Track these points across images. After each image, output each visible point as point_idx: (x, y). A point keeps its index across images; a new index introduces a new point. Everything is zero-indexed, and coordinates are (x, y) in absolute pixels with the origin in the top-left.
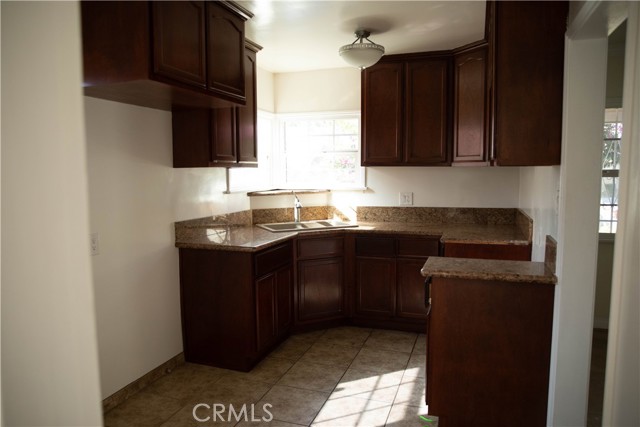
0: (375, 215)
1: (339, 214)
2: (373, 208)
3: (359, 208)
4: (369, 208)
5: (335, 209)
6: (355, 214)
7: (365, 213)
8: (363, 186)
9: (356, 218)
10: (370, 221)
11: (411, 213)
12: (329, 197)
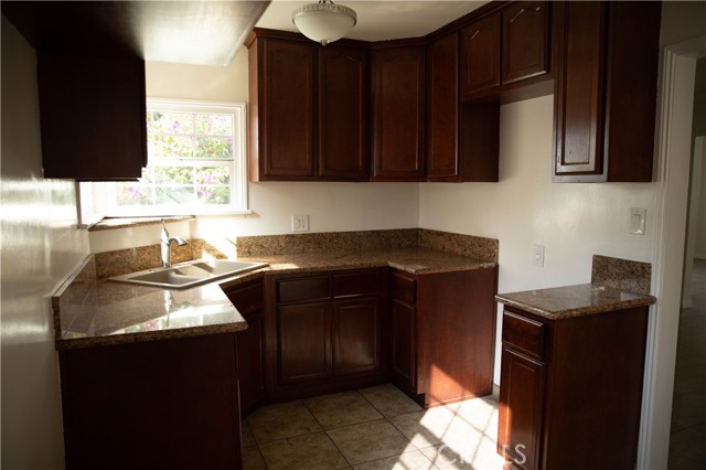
0: (262, 247)
1: (211, 250)
2: (259, 238)
3: (239, 239)
4: (253, 237)
5: (203, 243)
6: (235, 249)
7: (248, 246)
8: (243, 208)
9: (235, 254)
10: (256, 256)
11: (309, 241)
12: (193, 226)
